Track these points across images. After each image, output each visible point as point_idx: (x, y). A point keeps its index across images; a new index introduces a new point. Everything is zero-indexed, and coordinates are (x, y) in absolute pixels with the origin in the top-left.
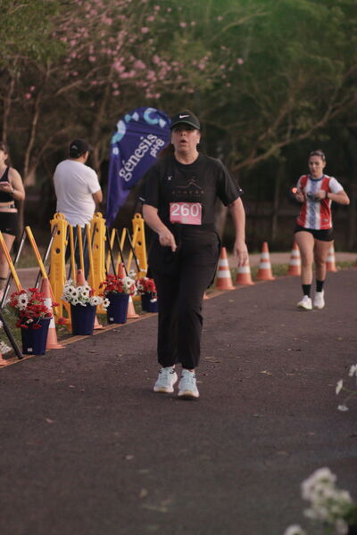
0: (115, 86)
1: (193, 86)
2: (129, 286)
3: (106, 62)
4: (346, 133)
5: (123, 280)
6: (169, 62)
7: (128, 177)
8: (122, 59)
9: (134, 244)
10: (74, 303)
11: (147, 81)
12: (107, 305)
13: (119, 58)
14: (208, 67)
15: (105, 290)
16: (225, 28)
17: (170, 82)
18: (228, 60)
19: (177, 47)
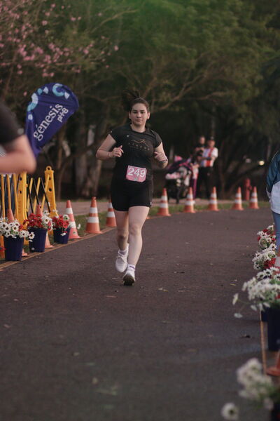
0: (19, 67)
1: (80, 67)
2: (47, 223)
3: (11, 48)
4: (196, 105)
5: (42, 218)
6: (62, 48)
7: (40, 138)
8: (25, 46)
9: (46, 190)
10: (7, 236)
11: (43, 63)
12: (33, 237)
13: (23, 45)
14: (90, 52)
15: (28, 225)
16: (103, 22)
17: (61, 64)
18: (106, 48)
19: (68, 37)
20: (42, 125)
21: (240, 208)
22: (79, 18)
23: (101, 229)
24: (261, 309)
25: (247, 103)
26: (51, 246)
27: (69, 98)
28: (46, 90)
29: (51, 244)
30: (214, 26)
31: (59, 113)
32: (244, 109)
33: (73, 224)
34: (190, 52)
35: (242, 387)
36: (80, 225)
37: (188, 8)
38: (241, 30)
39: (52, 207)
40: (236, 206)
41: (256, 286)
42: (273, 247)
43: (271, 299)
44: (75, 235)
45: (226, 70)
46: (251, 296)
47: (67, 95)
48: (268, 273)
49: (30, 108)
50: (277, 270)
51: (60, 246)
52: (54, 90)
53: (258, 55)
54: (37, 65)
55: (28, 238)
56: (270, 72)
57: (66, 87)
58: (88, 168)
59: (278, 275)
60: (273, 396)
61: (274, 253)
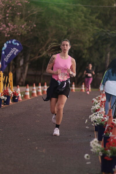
1: (20, 33)
2: (11, 94)
5: (9, 92)
6: (13, 25)
7: (7, 61)
9: (9, 81)
11: (6, 31)
12: (6, 99)
14: (25, 27)
15: (3, 94)
16: (30, 15)
18: (31, 25)
19: (16, 21)
20: (8, 55)
21: (84, 91)
22: (20, 13)
23: (30, 97)
24: (96, 125)
25: (86, 49)
27: (19, 45)
28: (10, 42)
29: (12, 102)
30: (74, 18)
31: (15, 51)
32: (85, 51)
33: (20, 95)
34: (64, 28)
35: (92, 148)
36: (23, 95)
37: (64, 10)
38: (85, 20)
39: (12, 88)
40: (82, 90)
41: (94, 117)
42: (99, 104)
43: (99, 122)
44: (20, 99)
45: (79, 35)
46: (92, 120)
47: (18, 44)
48: (98, 113)
49: (3, 49)
50: (101, 112)
51: (15, 103)
52: (13, 42)
53: (91, 30)
54: (3, 32)
55: (4, 99)
56: (97, 37)
57: (18, 41)
58: (21, 74)
59: (101, 114)
60: (102, 151)
61: (99, 106)
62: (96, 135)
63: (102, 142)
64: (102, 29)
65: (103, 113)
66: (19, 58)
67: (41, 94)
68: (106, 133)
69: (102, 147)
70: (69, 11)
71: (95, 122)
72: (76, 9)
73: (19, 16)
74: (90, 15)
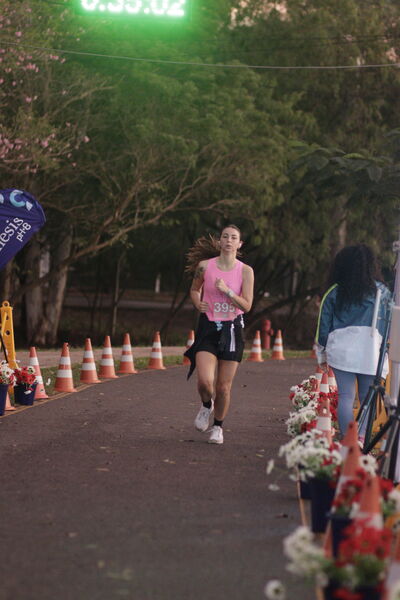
1: (37, 165)
2: (8, 376)
4: (197, 217)
5: (2, 370)
6: (12, 141)
9: (2, 333)
14: (50, 145)
16: (68, 102)
17: (12, 161)
18: (73, 138)
19: (20, 124)
21: (260, 358)
22: (36, 98)
23: (75, 387)
24: (304, 479)
25: (266, 214)
26: (13, 408)
27: (32, 210)
28: (1, 198)
29: (12, 405)
30: (221, 108)
31: (18, 230)
32: (263, 223)
33: (39, 379)
34: (187, 143)
35: (289, 560)
36: (49, 380)
37: (186, 84)
38: (259, 114)
39: (11, 356)
40: (253, 356)
41: (297, 451)
42: (313, 406)
43: (315, 467)
44: (42, 393)
45: (238, 169)
46: (290, 461)
47: (29, 206)
48: (309, 437)
50: (320, 433)
51: (23, 409)
52: (12, 199)
53: (281, 149)
56: (301, 174)
57: (28, 194)
58: (44, 305)
59: (321, 439)
60: (327, 570)
61: (314, 413)
62: (306, 514)
63: (326, 536)
64: (315, 146)
65: (326, 436)
66: (35, 251)
67: (113, 373)
68: (339, 506)
69: (327, 556)
70: (204, 86)
71: (301, 467)
72: (226, 80)
73: (30, 109)
74: (275, 97)
